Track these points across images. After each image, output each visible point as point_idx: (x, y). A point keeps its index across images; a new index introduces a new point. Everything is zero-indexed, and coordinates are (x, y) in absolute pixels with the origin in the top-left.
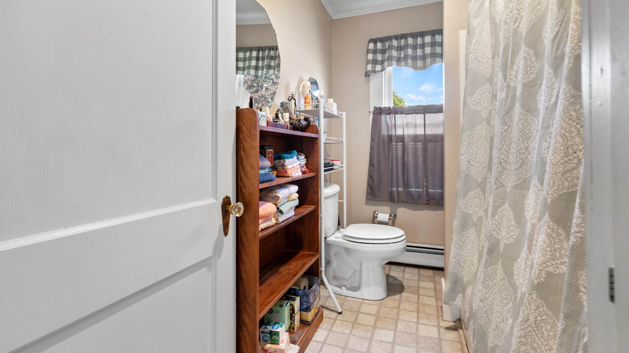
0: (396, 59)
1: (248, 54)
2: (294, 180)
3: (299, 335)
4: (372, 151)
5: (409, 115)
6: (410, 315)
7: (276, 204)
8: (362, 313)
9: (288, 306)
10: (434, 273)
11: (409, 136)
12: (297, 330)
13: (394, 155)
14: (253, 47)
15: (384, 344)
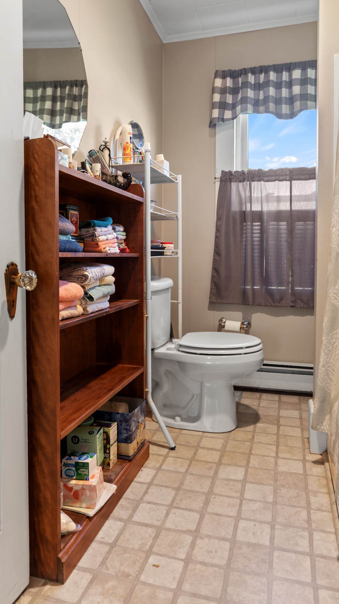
0: (253, 102)
1: (40, 92)
2: (108, 256)
3: (117, 473)
4: (218, 234)
5: (270, 182)
6: (268, 449)
7: (83, 287)
8: (203, 448)
9: (101, 434)
10: (299, 400)
11: (269, 213)
12: (114, 467)
13: (249, 239)
14: (47, 82)
15: (232, 482)
